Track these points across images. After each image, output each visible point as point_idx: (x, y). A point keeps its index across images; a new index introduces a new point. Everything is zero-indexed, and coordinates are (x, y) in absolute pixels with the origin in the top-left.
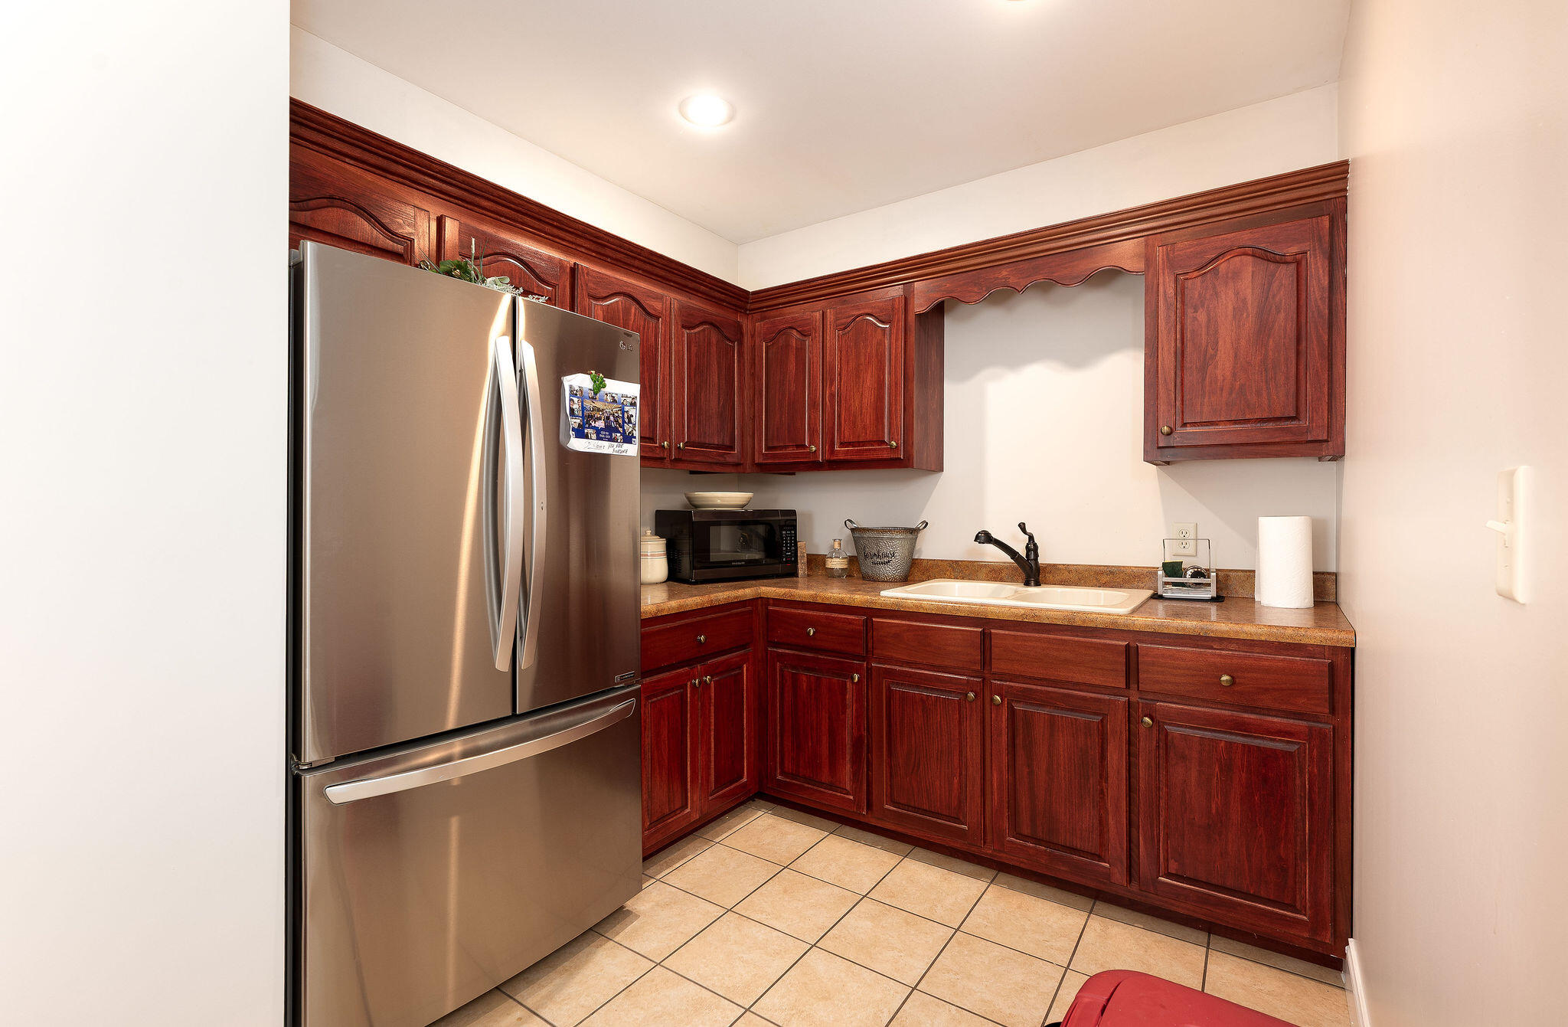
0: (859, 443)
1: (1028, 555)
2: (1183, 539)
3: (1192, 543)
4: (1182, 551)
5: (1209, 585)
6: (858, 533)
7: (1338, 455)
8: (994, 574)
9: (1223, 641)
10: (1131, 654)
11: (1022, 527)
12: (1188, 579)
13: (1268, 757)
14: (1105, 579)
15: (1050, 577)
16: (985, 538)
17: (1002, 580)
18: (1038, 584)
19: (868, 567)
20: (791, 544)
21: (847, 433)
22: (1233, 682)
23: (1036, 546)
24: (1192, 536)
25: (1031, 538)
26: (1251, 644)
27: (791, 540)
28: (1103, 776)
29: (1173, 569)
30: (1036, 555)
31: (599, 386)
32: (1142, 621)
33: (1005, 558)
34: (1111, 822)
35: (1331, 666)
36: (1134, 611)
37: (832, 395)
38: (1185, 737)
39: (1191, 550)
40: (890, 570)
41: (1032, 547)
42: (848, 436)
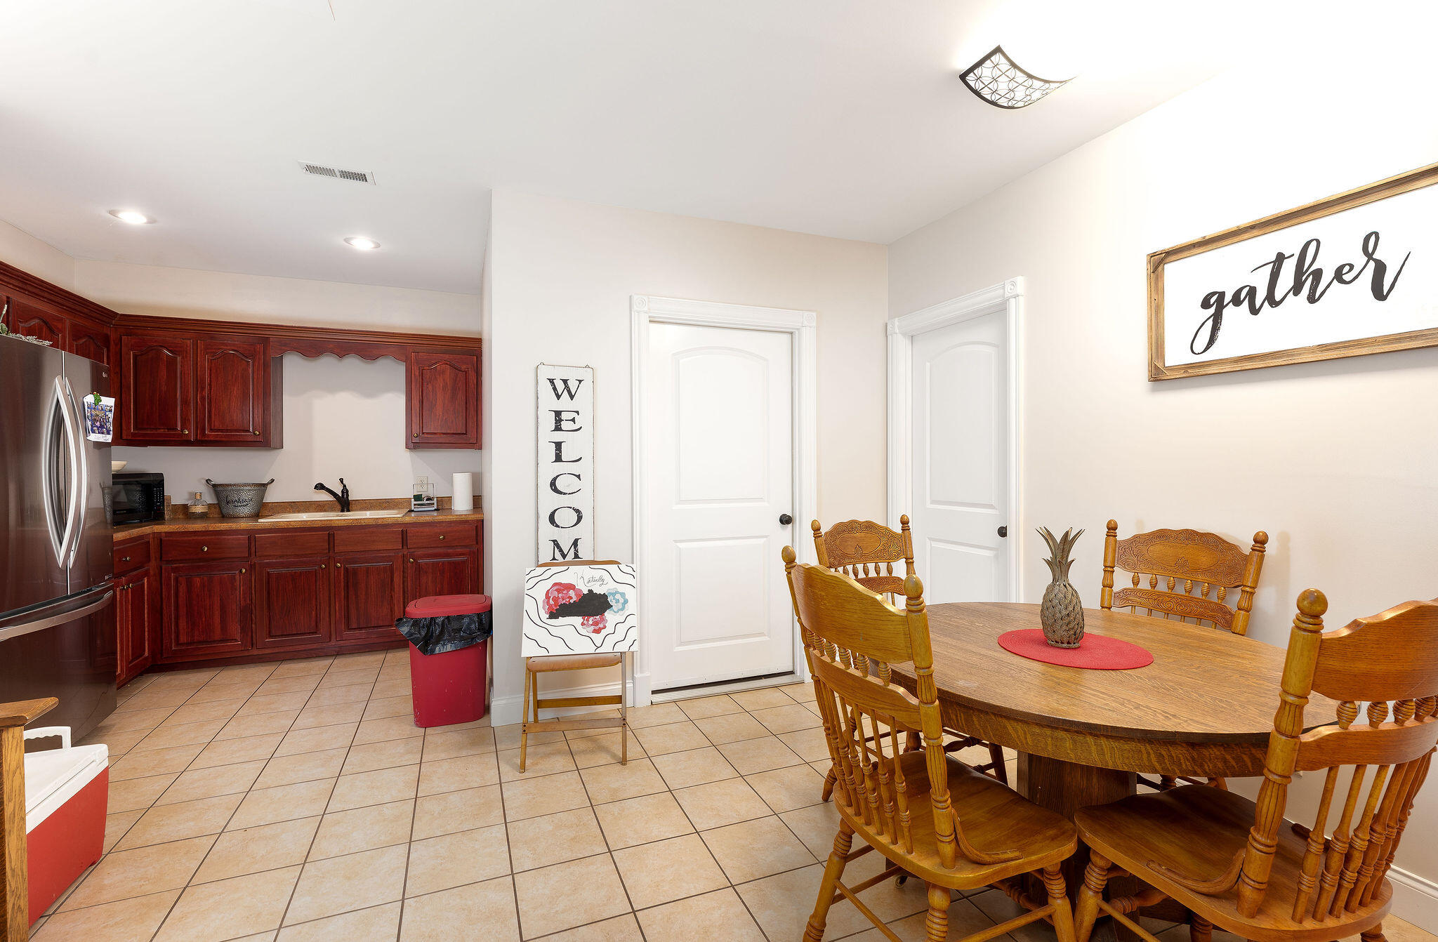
0: (227, 431)
1: (343, 495)
2: (422, 485)
3: (425, 486)
4: (421, 490)
5: (433, 504)
6: (217, 488)
7: (480, 448)
8: (320, 507)
9: (440, 522)
10: (404, 534)
11: (341, 480)
12: (425, 502)
13: (455, 565)
14: (385, 505)
15: (353, 506)
16: (320, 487)
17: (325, 511)
18: (348, 511)
19: (230, 510)
20: (160, 499)
21: (216, 424)
22: (444, 538)
23: (347, 491)
24: (426, 482)
25: (345, 486)
26: (451, 522)
27: (160, 494)
28: (392, 589)
29: (418, 498)
30: (348, 495)
31: (98, 401)
32: (407, 519)
33: (330, 498)
34: (396, 608)
35: (476, 527)
36: (403, 516)
37: (203, 399)
38: (426, 564)
39: (425, 489)
40: (246, 511)
41: (345, 491)
42: (217, 424)
